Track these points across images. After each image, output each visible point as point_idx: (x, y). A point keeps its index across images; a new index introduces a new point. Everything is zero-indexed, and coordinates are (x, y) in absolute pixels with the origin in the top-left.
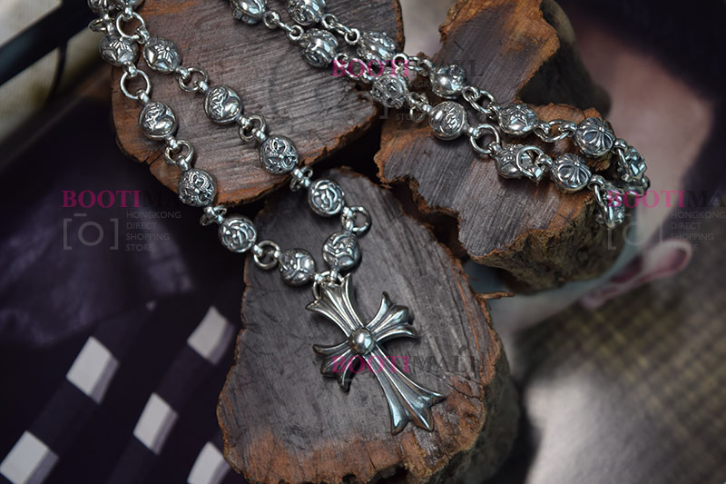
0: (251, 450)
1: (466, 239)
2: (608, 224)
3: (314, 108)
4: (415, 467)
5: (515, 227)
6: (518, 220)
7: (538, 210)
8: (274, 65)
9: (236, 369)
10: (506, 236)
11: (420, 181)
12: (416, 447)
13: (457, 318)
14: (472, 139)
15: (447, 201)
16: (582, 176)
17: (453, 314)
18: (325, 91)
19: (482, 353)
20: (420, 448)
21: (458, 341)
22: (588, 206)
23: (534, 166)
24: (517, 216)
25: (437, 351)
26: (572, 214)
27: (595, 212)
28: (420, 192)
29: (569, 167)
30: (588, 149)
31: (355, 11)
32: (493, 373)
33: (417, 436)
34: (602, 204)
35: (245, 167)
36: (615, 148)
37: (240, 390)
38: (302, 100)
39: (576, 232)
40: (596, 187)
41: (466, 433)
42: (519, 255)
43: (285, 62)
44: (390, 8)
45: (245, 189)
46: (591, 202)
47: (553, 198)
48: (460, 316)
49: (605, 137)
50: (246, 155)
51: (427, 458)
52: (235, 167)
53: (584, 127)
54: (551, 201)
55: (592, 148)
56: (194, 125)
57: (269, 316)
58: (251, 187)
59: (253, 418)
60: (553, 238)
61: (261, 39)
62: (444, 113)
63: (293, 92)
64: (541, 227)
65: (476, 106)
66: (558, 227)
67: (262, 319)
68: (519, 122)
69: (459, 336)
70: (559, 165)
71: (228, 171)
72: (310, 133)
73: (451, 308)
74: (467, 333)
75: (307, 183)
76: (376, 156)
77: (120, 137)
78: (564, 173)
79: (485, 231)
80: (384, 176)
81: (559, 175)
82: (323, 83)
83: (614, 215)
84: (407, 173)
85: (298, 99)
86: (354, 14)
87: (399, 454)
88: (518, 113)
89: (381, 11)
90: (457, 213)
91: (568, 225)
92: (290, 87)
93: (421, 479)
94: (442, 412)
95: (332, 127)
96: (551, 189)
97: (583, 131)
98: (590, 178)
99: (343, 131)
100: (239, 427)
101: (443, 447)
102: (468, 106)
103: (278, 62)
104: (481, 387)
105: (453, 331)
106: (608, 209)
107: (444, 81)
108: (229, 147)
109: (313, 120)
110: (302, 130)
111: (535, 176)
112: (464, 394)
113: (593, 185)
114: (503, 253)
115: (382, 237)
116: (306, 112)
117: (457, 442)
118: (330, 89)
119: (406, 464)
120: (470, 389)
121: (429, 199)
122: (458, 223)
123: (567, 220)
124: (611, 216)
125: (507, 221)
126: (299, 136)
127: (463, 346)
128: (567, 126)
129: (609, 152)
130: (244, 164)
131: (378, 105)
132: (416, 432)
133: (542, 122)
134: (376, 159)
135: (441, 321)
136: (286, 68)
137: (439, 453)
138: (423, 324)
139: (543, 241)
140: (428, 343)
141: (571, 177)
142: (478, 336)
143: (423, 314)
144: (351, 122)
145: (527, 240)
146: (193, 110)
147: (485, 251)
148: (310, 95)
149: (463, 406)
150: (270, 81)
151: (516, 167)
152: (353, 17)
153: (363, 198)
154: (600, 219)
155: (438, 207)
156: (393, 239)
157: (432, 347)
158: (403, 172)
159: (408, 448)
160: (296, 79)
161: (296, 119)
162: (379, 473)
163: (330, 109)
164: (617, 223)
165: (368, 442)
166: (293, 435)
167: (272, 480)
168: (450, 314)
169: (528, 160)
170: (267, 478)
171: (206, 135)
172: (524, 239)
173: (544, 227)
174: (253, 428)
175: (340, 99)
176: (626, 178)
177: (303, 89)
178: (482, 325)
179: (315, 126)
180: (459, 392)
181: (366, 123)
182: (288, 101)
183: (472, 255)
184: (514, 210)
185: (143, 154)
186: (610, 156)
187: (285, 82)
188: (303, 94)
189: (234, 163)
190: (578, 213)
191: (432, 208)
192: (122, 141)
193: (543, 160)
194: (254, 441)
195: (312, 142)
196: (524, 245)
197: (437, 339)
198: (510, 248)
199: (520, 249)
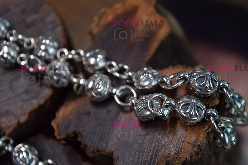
2: (226, 147)
5: (156, 157)
6: (157, 151)
7: (171, 141)
11: (84, 134)
14: (115, 97)
15: (104, 145)
16: (200, 110)
22: (208, 134)
23: (162, 108)
24: (156, 148)
26: (197, 141)
27: (215, 139)
29: (189, 104)
30: (200, 89)
34: (218, 130)
36: (221, 88)
39: (202, 154)
40: (212, 118)
46: (210, 130)
47: (181, 132)
49: (212, 79)
53: (195, 74)
54: (180, 134)
55: (203, 88)
60: (185, 161)
62: (94, 82)
64: (175, 154)
65: (117, 74)
66: (187, 152)
68: (148, 79)
70: (180, 104)
75: (10, 149)
78: (185, 109)
79: (134, 163)
80: (59, 134)
81: (182, 111)
82: (14, 78)
83: (229, 139)
88: (145, 73)
90: (112, 153)
91: (195, 149)
95: (22, 107)
96: (178, 125)
97: (194, 77)
98: (206, 111)
99: (30, 108)
102: (111, 76)
106: (224, 135)
107: (92, 61)
109: (9, 104)
111: (163, 114)
113: (209, 116)
121: (91, 146)
122: (113, 160)
123: (194, 145)
124: (227, 140)
125: (149, 153)
128: (182, 75)
129: (217, 92)
131: (52, 87)
133: (165, 76)
134: (54, 124)
141: (190, 111)
144: (35, 102)
151: (149, 110)
154: (219, 144)
155: (98, 151)
158: (71, 130)
164: (232, 144)
169: (157, 104)
173: (178, 153)
176: (233, 111)
184: (153, 144)
186: (218, 95)
190: (201, 139)
191: (94, 152)
193: (168, 102)
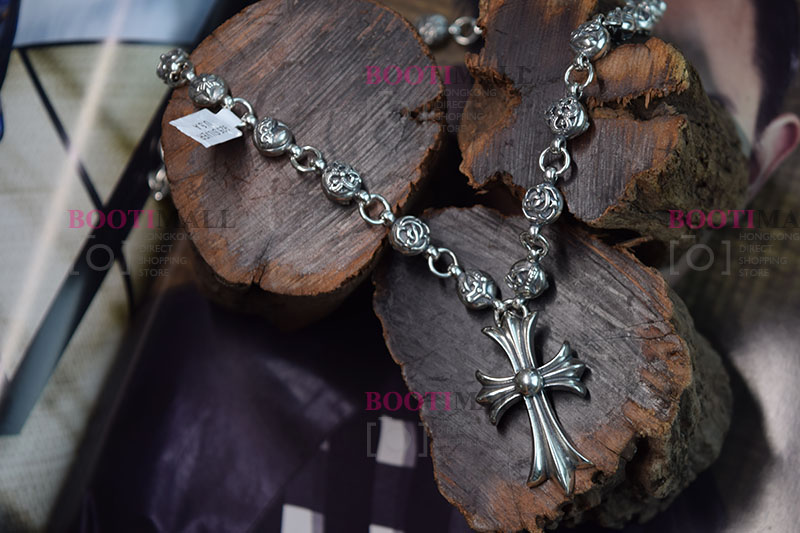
0: (491, 506)
1: (577, 209)
3: (382, 154)
4: (652, 430)
5: (620, 178)
6: (621, 171)
7: (636, 153)
8: (325, 135)
9: (435, 444)
10: (614, 190)
11: (512, 173)
12: (641, 412)
13: (608, 276)
17: (601, 275)
18: (383, 133)
19: (650, 292)
20: (646, 410)
21: (621, 295)
22: (684, 131)
24: (618, 167)
25: (608, 315)
26: (670, 144)
28: (515, 182)
31: (374, 49)
32: (671, 303)
33: (636, 401)
35: (347, 238)
37: (449, 460)
38: (367, 152)
39: (682, 160)
41: (680, 371)
42: (635, 205)
43: (334, 127)
44: (403, 30)
45: (358, 259)
46: (685, 125)
48: (610, 273)
50: (342, 228)
51: (658, 415)
52: (338, 243)
54: (646, 139)
56: (280, 226)
57: (437, 379)
58: (362, 253)
59: (477, 477)
60: (661, 173)
61: (301, 118)
63: (355, 150)
64: (645, 168)
66: (661, 162)
67: (433, 385)
69: (619, 290)
71: (333, 250)
72: (390, 178)
73: (597, 271)
74: (625, 284)
76: (461, 166)
77: (219, 272)
79: (592, 194)
80: (475, 182)
82: (378, 127)
84: (496, 169)
85: (363, 153)
86: (374, 52)
87: (630, 427)
89: (397, 36)
91: (671, 155)
92: (350, 146)
93: (663, 437)
94: (645, 366)
95: (407, 162)
99: (419, 160)
100: (469, 492)
101: (666, 396)
103: (328, 130)
104: (667, 322)
105: (611, 290)
108: (323, 228)
109: (386, 164)
110: (381, 178)
112: (655, 338)
114: (619, 208)
115: (497, 248)
116: (376, 161)
117: (675, 384)
118: (387, 129)
119: (642, 433)
120: (659, 330)
123: (668, 150)
125: (609, 176)
126: (382, 185)
127: (629, 297)
130: (344, 236)
132: (633, 399)
134: (461, 169)
135: (596, 287)
136: (338, 132)
137: (666, 404)
138: (580, 300)
139: (653, 182)
140: (596, 314)
142: (637, 280)
143: (576, 292)
144: (422, 148)
145: (637, 186)
146: (272, 213)
147: (600, 212)
148: (371, 144)
149: (661, 350)
150: (329, 151)
152: (373, 56)
153: (460, 226)
156: (509, 245)
157: (601, 314)
158: (493, 170)
159: (634, 416)
160: (352, 136)
161: (370, 171)
162: (622, 456)
163: (397, 147)
165: (595, 434)
166: (523, 470)
167: (528, 521)
168: (599, 276)
170: (522, 523)
171: (295, 229)
172: (633, 186)
173: (649, 166)
174: (482, 485)
175: (401, 133)
177: (363, 141)
178: (634, 268)
179: (392, 168)
180: (650, 339)
181: (437, 142)
182: (355, 160)
183: (589, 221)
184: (613, 162)
185: (248, 276)
187: (344, 144)
188: (365, 146)
189: (334, 241)
190: (676, 140)
192: (223, 275)
194: (491, 497)
195: (396, 185)
196: (635, 193)
197: (601, 306)
198: (623, 200)
199: (633, 197)
